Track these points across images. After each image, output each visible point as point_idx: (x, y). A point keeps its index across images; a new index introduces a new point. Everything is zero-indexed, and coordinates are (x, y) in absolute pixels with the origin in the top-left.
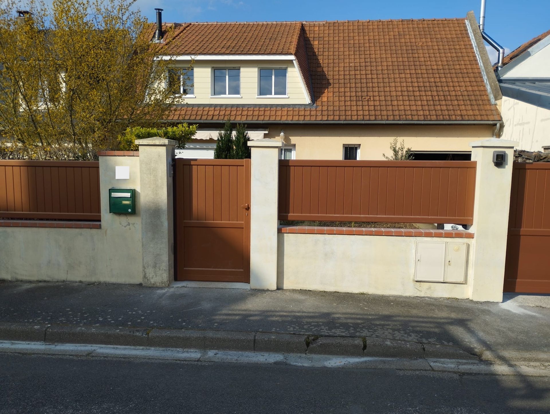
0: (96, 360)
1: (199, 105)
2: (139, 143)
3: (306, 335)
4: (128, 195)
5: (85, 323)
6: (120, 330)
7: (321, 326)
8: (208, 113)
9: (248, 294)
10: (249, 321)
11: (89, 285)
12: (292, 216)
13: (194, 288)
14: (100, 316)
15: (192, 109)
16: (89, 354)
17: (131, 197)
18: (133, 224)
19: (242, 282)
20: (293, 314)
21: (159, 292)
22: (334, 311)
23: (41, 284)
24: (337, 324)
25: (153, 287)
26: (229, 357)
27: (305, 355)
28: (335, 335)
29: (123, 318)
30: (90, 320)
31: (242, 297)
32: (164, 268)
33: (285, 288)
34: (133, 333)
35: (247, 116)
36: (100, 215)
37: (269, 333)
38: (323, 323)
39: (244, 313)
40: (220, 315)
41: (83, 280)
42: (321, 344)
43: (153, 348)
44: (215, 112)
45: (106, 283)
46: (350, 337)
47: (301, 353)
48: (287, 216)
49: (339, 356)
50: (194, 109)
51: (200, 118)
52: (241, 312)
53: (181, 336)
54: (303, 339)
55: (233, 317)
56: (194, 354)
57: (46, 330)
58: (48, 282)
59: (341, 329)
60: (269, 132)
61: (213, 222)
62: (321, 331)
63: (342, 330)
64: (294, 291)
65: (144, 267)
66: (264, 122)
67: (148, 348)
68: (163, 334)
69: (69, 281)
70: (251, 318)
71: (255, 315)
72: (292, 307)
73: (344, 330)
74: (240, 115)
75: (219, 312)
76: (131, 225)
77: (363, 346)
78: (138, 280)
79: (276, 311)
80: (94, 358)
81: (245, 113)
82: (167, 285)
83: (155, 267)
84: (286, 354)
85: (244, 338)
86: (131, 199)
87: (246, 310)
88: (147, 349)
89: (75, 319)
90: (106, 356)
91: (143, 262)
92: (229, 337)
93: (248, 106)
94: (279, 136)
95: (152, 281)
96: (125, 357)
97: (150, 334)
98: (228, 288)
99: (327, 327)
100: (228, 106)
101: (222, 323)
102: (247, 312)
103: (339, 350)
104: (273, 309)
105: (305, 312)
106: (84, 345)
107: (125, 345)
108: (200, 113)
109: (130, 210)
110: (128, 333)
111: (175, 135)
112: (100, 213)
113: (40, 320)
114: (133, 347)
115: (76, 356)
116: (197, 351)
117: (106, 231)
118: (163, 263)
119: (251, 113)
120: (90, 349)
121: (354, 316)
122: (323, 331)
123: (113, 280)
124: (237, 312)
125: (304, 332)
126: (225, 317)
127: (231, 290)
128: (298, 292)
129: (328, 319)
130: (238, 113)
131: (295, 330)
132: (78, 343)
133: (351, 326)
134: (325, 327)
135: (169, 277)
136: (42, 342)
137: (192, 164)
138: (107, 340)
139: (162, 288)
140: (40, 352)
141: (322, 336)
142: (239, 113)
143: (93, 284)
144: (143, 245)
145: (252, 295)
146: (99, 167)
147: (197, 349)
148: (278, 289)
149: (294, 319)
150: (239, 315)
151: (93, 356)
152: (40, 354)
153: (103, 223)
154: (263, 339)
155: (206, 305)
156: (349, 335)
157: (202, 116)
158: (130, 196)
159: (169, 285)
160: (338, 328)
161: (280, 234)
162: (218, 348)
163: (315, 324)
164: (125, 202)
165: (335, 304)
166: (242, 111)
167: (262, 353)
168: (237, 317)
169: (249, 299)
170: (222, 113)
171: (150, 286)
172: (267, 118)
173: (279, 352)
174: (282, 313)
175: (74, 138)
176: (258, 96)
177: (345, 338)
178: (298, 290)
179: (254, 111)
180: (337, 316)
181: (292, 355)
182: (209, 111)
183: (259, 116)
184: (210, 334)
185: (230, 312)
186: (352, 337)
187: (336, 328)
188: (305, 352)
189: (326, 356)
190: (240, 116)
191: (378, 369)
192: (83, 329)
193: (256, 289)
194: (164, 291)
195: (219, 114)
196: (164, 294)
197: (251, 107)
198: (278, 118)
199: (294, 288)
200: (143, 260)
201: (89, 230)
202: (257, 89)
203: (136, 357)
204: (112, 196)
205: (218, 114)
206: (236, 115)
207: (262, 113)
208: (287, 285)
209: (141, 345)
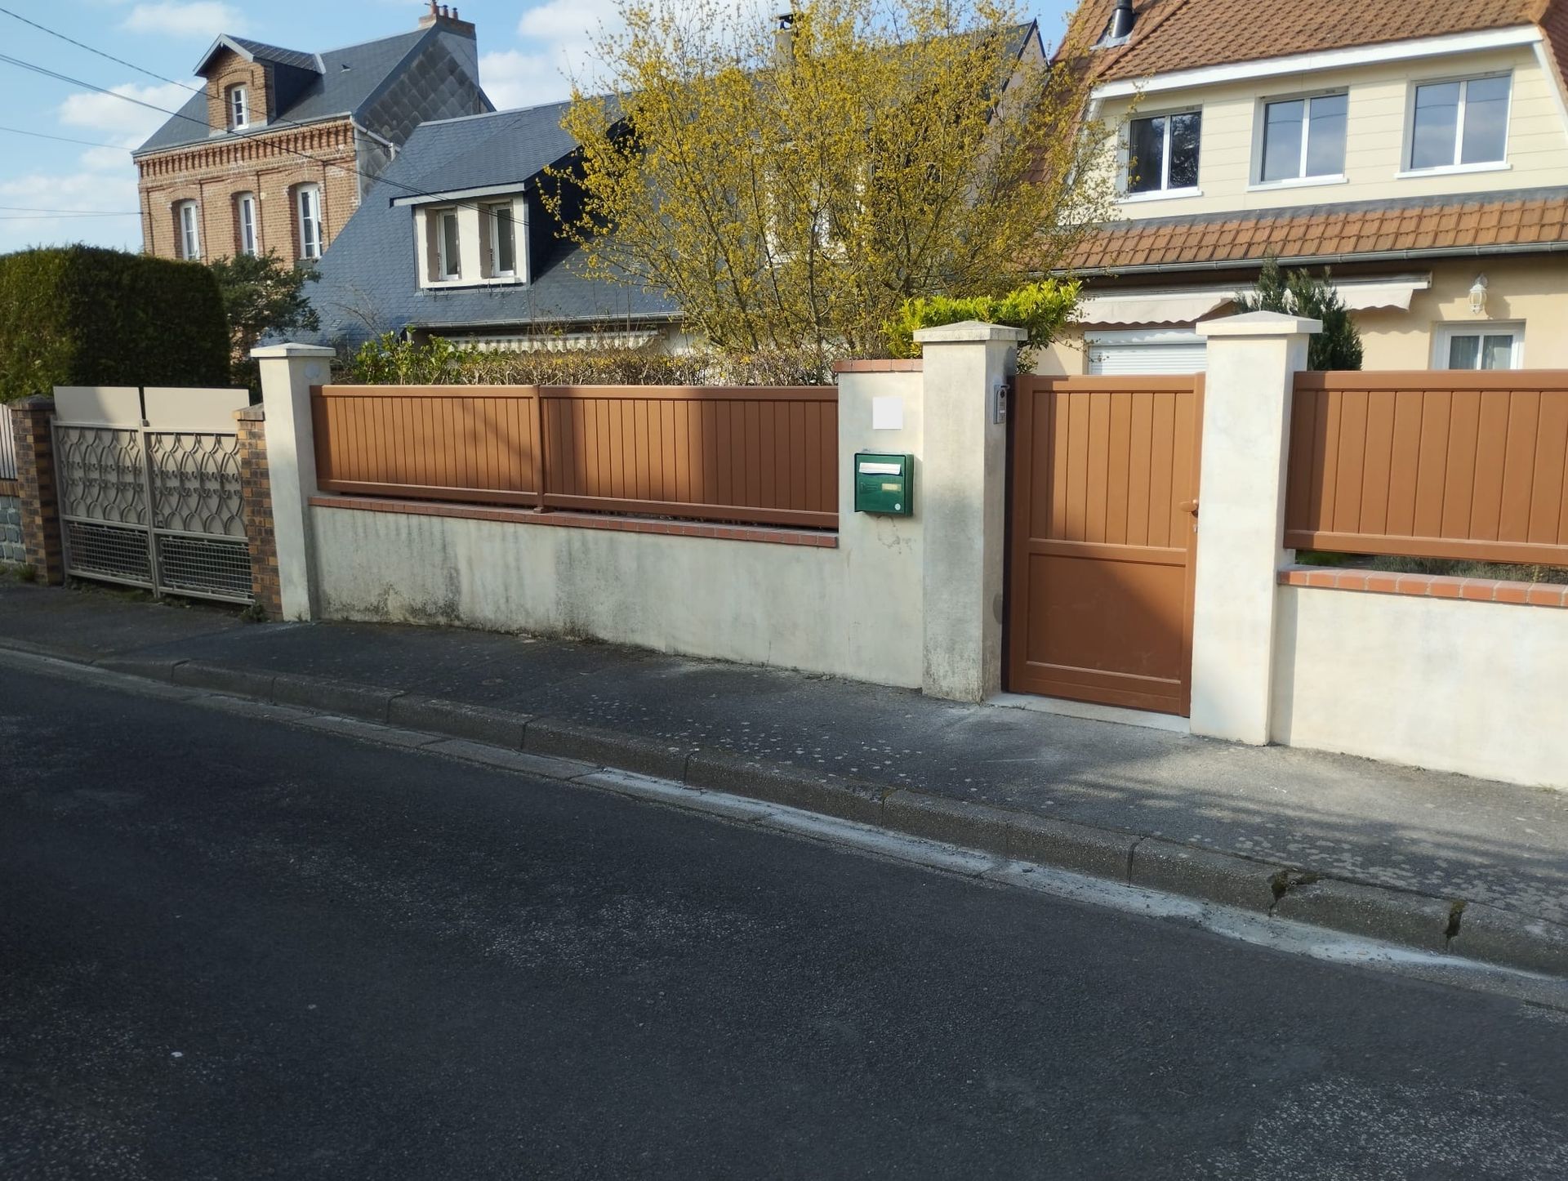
0: (761, 834)
1: (1210, 218)
2: (923, 337)
3: (1281, 866)
4: (895, 469)
5: (765, 756)
6: (830, 780)
7: (1343, 851)
8: (1234, 239)
9: (1177, 746)
10: (1140, 807)
11: (808, 678)
12: (1324, 537)
13: (1043, 713)
14: (800, 746)
15: (1189, 229)
16: (756, 819)
17: (900, 474)
18: (908, 541)
19: (1177, 714)
20: (1274, 810)
21: (956, 712)
22: (1416, 821)
23: (718, 666)
24: (1401, 854)
25: (943, 701)
26: (1057, 883)
27: (1267, 918)
28: (1371, 881)
29: (845, 758)
30: (778, 751)
31: (1157, 750)
32: (973, 656)
33: (1292, 744)
34: (854, 791)
35: (1359, 237)
36: (837, 517)
37: (1179, 843)
38: (1354, 845)
39: (1138, 787)
40: (1074, 782)
41: (801, 666)
42: (1317, 897)
43: (891, 833)
44: (1258, 233)
45: (845, 679)
46: (1418, 893)
47: (1256, 909)
48: (1311, 537)
49: (1370, 939)
50: (1195, 229)
51: (1207, 255)
52: (1131, 785)
53: (955, 814)
54: (1264, 875)
55: (1104, 793)
56: (977, 862)
57: (689, 756)
58: (733, 663)
59: (1403, 869)
60: (1433, 283)
61: (1103, 544)
62: (1335, 864)
63: (1404, 873)
64: (1321, 755)
65: (926, 648)
66: (1413, 254)
67: (881, 830)
68: (916, 804)
69: (773, 667)
70: (1150, 802)
71: (1166, 797)
72: (1284, 794)
73: (1409, 874)
74: (1336, 236)
75: (1072, 777)
76: (902, 544)
77: (1448, 923)
78: (913, 680)
79: (1230, 797)
80: (760, 829)
81: (1352, 230)
82: (978, 699)
83: (951, 650)
84: (1213, 906)
85: (1104, 845)
86: (902, 478)
87: (1145, 782)
88: (878, 832)
89: (750, 744)
90: (786, 829)
91: (925, 636)
92: (1068, 835)
93: (1365, 208)
94: (1466, 294)
95: (945, 685)
96: (823, 839)
97: (888, 800)
98: (1130, 726)
99: (1360, 859)
100: (1299, 212)
101: (1066, 803)
102: (1147, 787)
103: (1372, 922)
104: (1224, 790)
105: (1316, 811)
106: (754, 801)
107: (834, 816)
108: (1210, 240)
109: (898, 507)
110: (843, 790)
111: (1018, 314)
112: (837, 512)
113: (685, 737)
114: (850, 823)
115: (730, 818)
116: (988, 856)
117: (849, 554)
118: (971, 643)
119: (1371, 228)
120: (762, 812)
121: (1469, 844)
122: (1341, 864)
123: (861, 674)
124: (1122, 783)
125: (1281, 858)
126: (1081, 790)
127: (1137, 730)
128: (1331, 760)
129: (1376, 840)
130: (1331, 231)
131: (1258, 848)
132: (745, 796)
133: (1439, 868)
134: (1353, 856)
135: (985, 680)
136: (680, 783)
137: (1054, 389)
138: (800, 798)
139: (963, 704)
140: (666, 800)
141: (1329, 877)
142: (1333, 230)
143: (819, 677)
144: (925, 594)
145: (1186, 748)
146: (837, 401)
147: (990, 852)
148: (1272, 743)
149: (1272, 823)
150: (1121, 790)
151: (761, 825)
152: (665, 803)
153: (843, 535)
154: (1155, 855)
155: (1050, 757)
156: (1415, 889)
157: (1215, 248)
158: (898, 473)
159: (982, 700)
160: (1396, 865)
161: (1285, 589)
162: (1039, 859)
163: (1329, 844)
164: (887, 487)
165: (1430, 806)
166: (1346, 223)
167: (1148, 892)
168: (1113, 795)
169: (1173, 757)
170: (1278, 235)
171: (940, 696)
172: (1425, 241)
173: (1194, 896)
174: (1242, 804)
175: (819, 330)
176: (1403, 170)
177: (1400, 894)
178: (1333, 755)
179: (1382, 221)
180: (1415, 835)
181: (1229, 910)
182: (1238, 232)
183: (1397, 235)
184: (1024, 822)
185: (1101, 780)
186: (1424, 894)
187: (1386, 863)
188: (1268, 909)
189: (1330, 932)
190: (1335, 241)
191: (1467, 991)
192: (758, 766)
193: (1204, 737)
194: (966, 712)
195: (1269, 238)
196: (961, 719)
197: (1374, 210)
198: (1465, 239)
199: (1323, 748)
200: (925, 629)
201: (815, 549)
202: (1399, 152)
203: (846, 843)
204: (860, 471)
205: (1265, 238)
206: (1322, 238)
207: (1409, 226)
208: (1301, 735)
209: (866, 821)
